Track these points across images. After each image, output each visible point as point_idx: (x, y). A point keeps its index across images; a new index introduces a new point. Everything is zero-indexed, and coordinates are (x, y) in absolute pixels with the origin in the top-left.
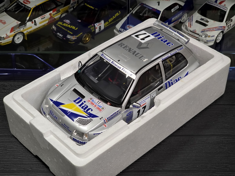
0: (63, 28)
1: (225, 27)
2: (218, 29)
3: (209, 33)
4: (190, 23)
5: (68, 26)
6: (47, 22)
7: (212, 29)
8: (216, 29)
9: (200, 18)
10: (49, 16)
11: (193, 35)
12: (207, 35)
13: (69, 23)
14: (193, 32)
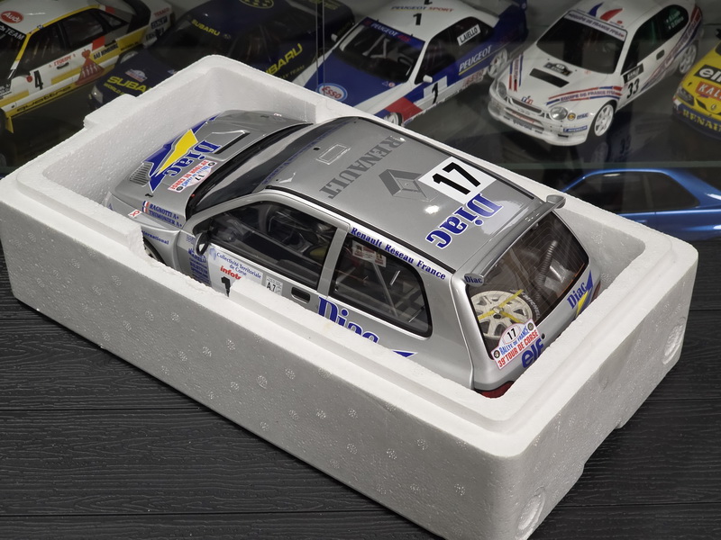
1: (619, 89)
2: (599, 93)
3: (570, 107)
4: (515, 76)
5: (139, 88)
6: (77, 77)
7: (579, 94)
8: (592, 93)
9: (546, 62)
10: (83, 61)
11: (524, 113)
12: (565, 113)
13: (142, 80)
14: (524, 103)
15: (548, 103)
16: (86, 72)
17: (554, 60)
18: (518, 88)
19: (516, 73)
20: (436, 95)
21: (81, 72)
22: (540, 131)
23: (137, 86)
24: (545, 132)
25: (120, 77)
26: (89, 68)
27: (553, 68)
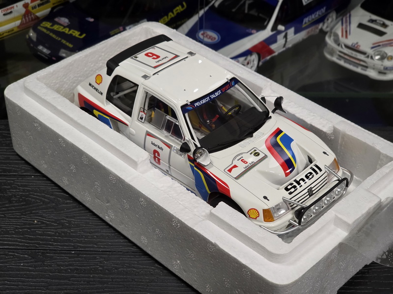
0: (51, 34)
3: (389, 51)
5: (64, 30)
10: (23, 11)
11: (353, 56)
12: (385, 55)
13: (66, 25)
14: (353, 48)
15: (372, 48)
16: (25, 19)
17: (374, 17)
18: (349, 37)
19: (346, 26)
20: (286, 41)
21: (22, 19)
22: (365, 68)
23: (62, 29)
24: (368, 70)
25: (50, 22)
26: (28, 16)
27: (374, 22)
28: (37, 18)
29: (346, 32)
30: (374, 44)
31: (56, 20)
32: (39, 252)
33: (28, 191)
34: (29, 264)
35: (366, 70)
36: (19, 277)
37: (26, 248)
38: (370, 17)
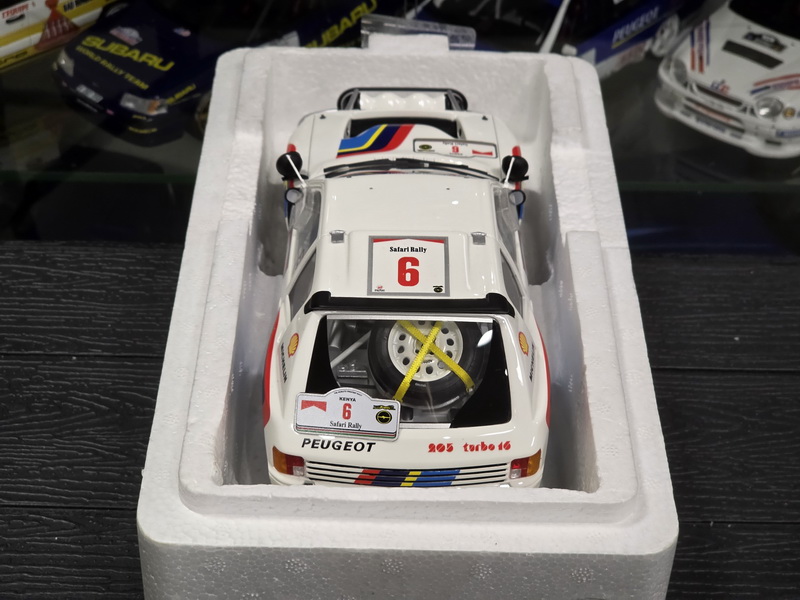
0: (104, 62)
3: (788, 98)
4: (700, 51)
5: (129, 54)
6: (36, 37)
9: (746, 32)
11: (715, 107)
12: (779, 107)
13: (134, 43)
14: (715, 91)
15: (753, 92)
16: (51, 31)
17: (757, 29)
18: (706, 68)
19: (701, 47)
21: (44, 30)
22: (738, 133)
23: (127, 52)
24: (746, 136)
25: (102, 37)
26: (56, 25)
27: (757, 40)
28: (74, 27)
29: (701, 58)
30: (757, 84)
31: (114, 32)
32: (89, 514)
33: (66, 388)
34: (71, 538)
35: (739, 137)
36: (50, 565)
37: (63, 505)
38: (749, 28)
